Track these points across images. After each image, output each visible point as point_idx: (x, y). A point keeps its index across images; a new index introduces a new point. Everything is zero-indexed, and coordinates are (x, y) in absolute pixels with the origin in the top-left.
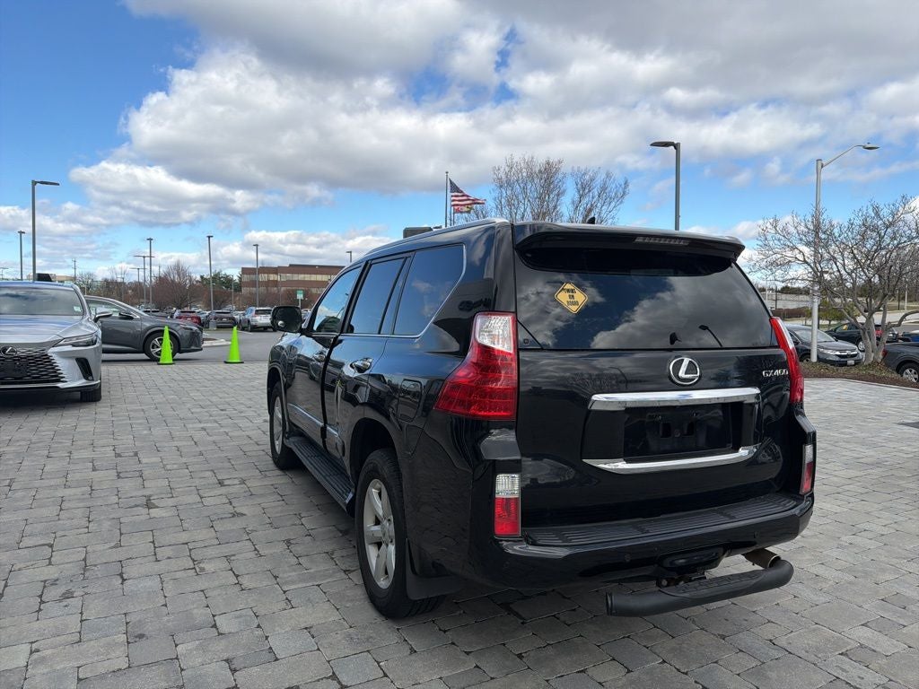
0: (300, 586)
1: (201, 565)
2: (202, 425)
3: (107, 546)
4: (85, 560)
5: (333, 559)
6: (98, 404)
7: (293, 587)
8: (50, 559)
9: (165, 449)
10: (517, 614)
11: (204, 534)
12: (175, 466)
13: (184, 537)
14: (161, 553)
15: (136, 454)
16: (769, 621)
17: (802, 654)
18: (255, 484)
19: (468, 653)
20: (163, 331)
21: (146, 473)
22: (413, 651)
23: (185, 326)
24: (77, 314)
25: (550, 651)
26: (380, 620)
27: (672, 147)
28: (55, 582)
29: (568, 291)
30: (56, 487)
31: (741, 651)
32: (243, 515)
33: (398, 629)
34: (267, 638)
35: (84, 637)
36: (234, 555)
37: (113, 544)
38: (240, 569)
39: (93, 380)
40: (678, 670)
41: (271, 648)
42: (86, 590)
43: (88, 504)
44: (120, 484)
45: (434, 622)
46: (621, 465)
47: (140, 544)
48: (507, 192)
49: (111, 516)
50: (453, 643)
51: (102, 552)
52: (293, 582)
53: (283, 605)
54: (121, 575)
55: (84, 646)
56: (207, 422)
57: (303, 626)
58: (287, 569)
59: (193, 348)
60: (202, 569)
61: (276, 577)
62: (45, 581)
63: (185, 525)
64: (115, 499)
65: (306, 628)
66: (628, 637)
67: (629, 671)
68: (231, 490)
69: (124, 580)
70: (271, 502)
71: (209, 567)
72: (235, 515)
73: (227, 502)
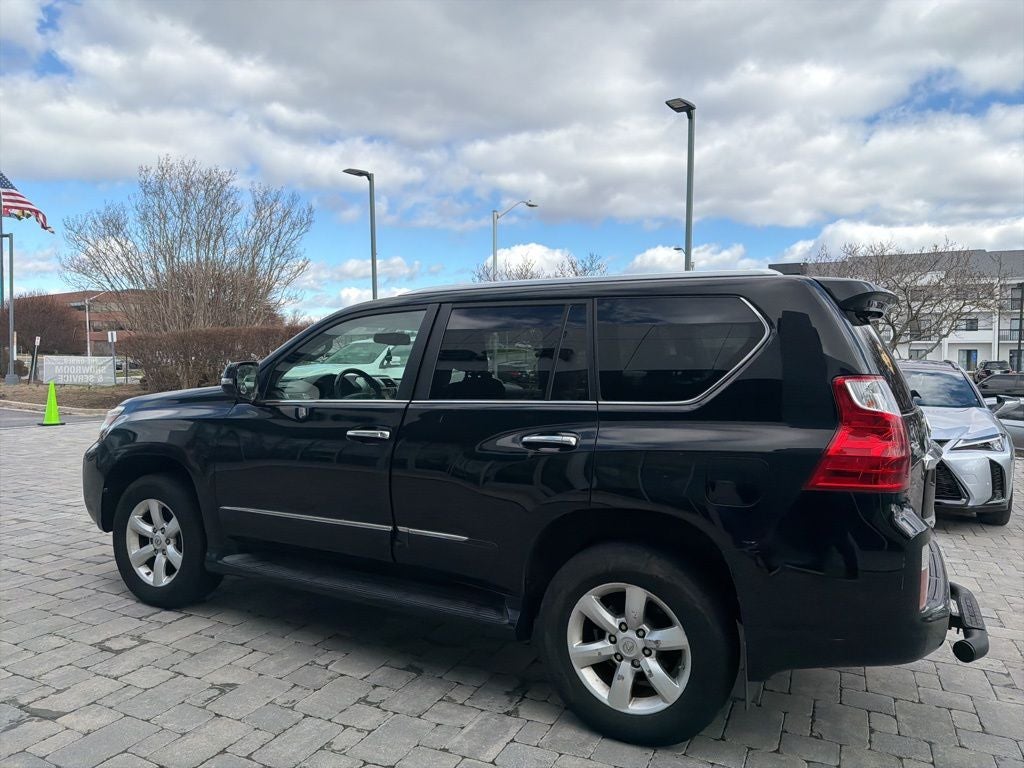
5: (463, 704)
7: (491, 753)
18: (165, 637)
27: (365, 177)
33: (684, 755)
50: (751, 749)
52: (480, 749)
58: (438, 736)
61: (446, 750)
63: (167, 726)
67: (894, 717)
68: (145, 654)
72: (223, 689)
73: (170, 674)
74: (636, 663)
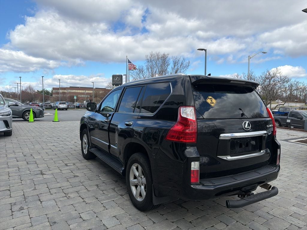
0: (107, 201)
1: (69, 195)
2: (53, 144)
3: (31, 189)
4: (24, 195)
5: (115, 191)
6: (11, 137)
7: (104, 202)
8: (10, 195)
9: (42, 153)
10: (184, 208)
11: (65, 184)
12: (48, 159)
13: (59, 185)
14: (53, 191)
15: (32, 155)
16: (265, 206)
17: (279, 217)
18: (79, 165)
19: (173, 222)
20: (30, 110)
21: (38, 162)
22: (154, 223)
23: (37, 108)
24: (2, 104)
25: (200, 220)
26: (139, 212)
27: (204, 51)
28: (15, 204)
29: (210, 99)
30: (5, 168)
31: (260, 216)
32: (78, 176)
33: (146, 215)
34: (101, 221)
35: (34, 224)
36: (79, 191)
37: (33, 189)
38: (84, 196)
39: (9, 128)
40: (243, 224)
41: (104, 224)
42: (28, 206)
43: (19, 174)
44: (29, 166)
45: (158, 212)
46: (229, 158)
47: (43, 188)
48: (150, 64)
49: (30, 178)
50: (167, 219)
51: (29, 192)
52: (104, 200)
53: (103, 208)
54: (39, 200)
55: (34, 228)
56: (54, 143)
57: (113, 216)
58: (100, 195)
59: (40, 116)
60: (69, 197)
61: (97, 198)
62: (11, 204)
63: (58, 181)
64: (29, 172)
65: (114, 216)
66: (223, 214)
67: (227, 226)
68: (71, 167)
69: (41, 202)
70: (86, 171)
71: (72, 196)
72: (75, 176)
73: (71, 171)
74: (140, 186)
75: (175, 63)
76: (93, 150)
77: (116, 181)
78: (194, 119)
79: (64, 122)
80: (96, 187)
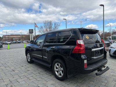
1: (29, 78)
2: (12, 58)
5: (47, 74)
8: (3, 81)
9: (9, 62)
10: (76, 78)
11: (26, 74)
12: (13, 65)
13: (23, 75)
14: (22, 77)
15: (5, 64)
18: (28, 66)
19: (75, 83)
21: (9, 66)
26: (60, 81)
28: (8, 84)
29: (87, 36)
32: (29, 70)
33: (64, 82)
36: (33, 76)
37: (12, 77)
38: (36, 78)
42: (14, 85)
43: (3, 72)
44: (6, 68)
45: (67, 80)
47: (16, 77)
50: (72, 83)
51: (11, 79)
52: (45, 78)
53: (46, 82)
57: (51, 84)
58: (42, 77)
62: (6, 85)
64: (7, 71)
67: (94, 82)
68: (25, 67)
69: (19, 82)
70: (32, 68)
71: (31, 78)
72: (28, 70)
73: (25, 69)
74: (60, 71)
75: (55, 24)
76: (33, 59)
77: (46, 71)
78: (83, 44)
79: (12, 49)
80: (39, 74)
